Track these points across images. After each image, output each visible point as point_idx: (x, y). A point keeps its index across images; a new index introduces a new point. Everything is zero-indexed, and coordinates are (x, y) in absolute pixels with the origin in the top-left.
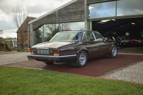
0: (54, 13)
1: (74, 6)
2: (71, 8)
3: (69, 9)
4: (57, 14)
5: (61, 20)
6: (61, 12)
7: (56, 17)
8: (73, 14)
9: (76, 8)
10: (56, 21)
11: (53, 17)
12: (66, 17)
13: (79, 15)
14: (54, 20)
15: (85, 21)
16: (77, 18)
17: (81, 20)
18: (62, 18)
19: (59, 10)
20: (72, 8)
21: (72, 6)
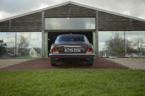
0: (6, 22)
1: (31, 17)
2: (27, 19)
3: (25, 19)
4: (10, 23)
5: (16, 28)
6: (15, 21)
7: (9, 26)
8: (29, 25)
9: (33, 19)
10: (9, 30)
11: (6, 25)
12: (21, 26)
13: (37, 26)
14: (6, 29)
15: (42, 31)
16: (34, 28)
17: (38, 30)
18: (16, 27)
19: (13, 20)
20: (29, 19)
21: (28, 17)
